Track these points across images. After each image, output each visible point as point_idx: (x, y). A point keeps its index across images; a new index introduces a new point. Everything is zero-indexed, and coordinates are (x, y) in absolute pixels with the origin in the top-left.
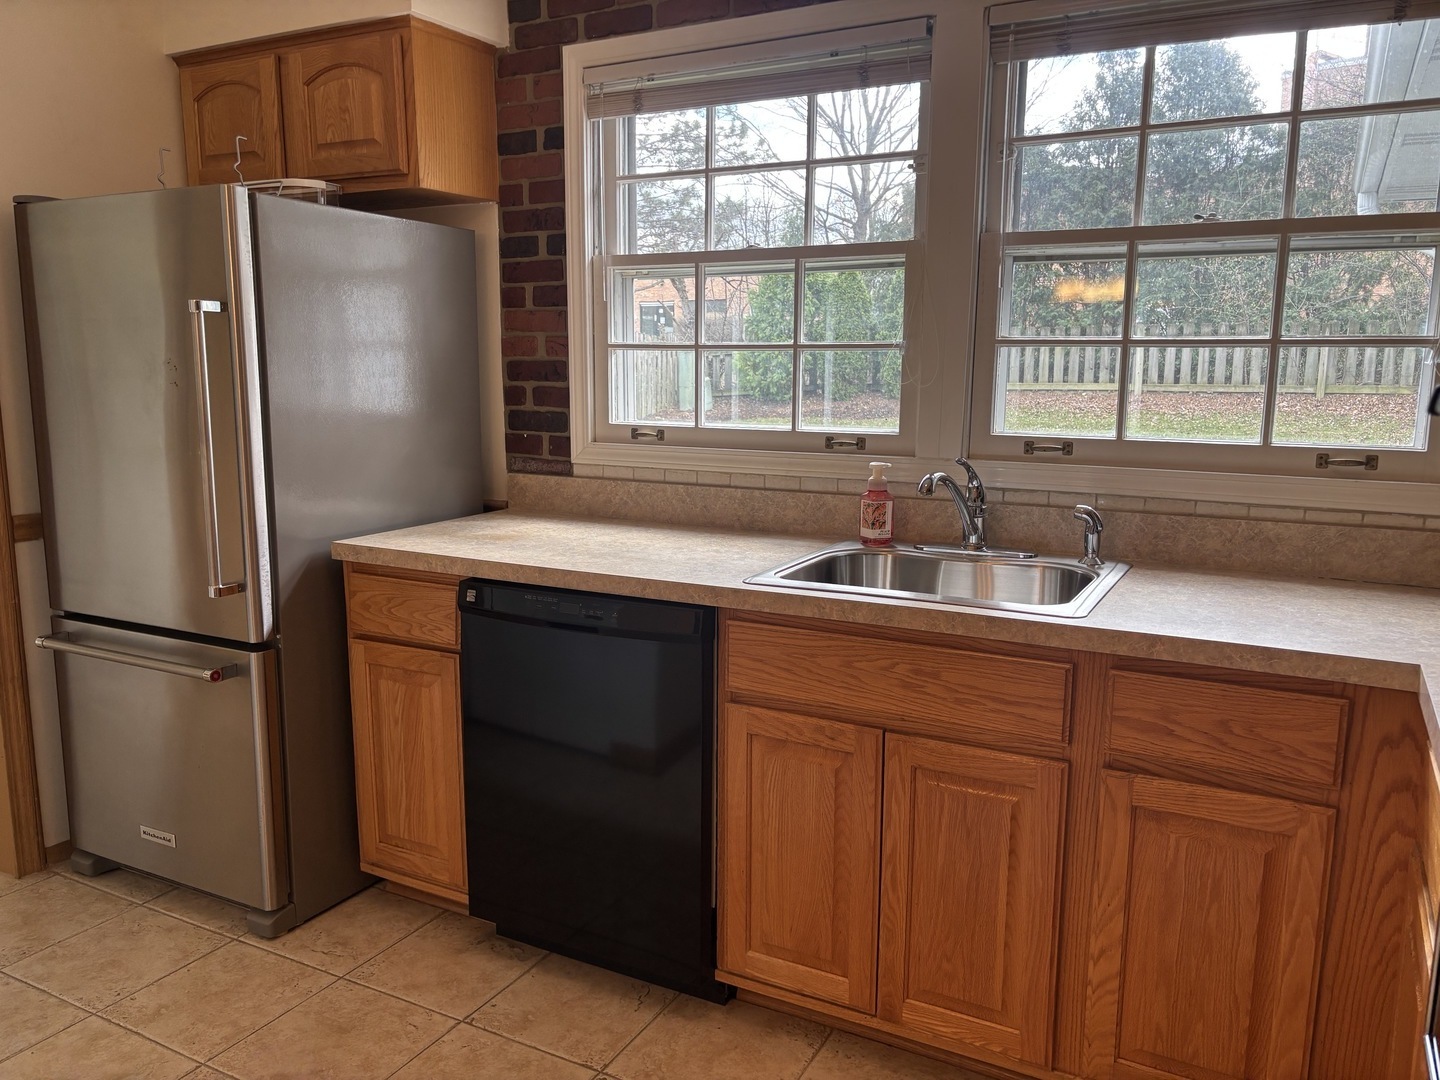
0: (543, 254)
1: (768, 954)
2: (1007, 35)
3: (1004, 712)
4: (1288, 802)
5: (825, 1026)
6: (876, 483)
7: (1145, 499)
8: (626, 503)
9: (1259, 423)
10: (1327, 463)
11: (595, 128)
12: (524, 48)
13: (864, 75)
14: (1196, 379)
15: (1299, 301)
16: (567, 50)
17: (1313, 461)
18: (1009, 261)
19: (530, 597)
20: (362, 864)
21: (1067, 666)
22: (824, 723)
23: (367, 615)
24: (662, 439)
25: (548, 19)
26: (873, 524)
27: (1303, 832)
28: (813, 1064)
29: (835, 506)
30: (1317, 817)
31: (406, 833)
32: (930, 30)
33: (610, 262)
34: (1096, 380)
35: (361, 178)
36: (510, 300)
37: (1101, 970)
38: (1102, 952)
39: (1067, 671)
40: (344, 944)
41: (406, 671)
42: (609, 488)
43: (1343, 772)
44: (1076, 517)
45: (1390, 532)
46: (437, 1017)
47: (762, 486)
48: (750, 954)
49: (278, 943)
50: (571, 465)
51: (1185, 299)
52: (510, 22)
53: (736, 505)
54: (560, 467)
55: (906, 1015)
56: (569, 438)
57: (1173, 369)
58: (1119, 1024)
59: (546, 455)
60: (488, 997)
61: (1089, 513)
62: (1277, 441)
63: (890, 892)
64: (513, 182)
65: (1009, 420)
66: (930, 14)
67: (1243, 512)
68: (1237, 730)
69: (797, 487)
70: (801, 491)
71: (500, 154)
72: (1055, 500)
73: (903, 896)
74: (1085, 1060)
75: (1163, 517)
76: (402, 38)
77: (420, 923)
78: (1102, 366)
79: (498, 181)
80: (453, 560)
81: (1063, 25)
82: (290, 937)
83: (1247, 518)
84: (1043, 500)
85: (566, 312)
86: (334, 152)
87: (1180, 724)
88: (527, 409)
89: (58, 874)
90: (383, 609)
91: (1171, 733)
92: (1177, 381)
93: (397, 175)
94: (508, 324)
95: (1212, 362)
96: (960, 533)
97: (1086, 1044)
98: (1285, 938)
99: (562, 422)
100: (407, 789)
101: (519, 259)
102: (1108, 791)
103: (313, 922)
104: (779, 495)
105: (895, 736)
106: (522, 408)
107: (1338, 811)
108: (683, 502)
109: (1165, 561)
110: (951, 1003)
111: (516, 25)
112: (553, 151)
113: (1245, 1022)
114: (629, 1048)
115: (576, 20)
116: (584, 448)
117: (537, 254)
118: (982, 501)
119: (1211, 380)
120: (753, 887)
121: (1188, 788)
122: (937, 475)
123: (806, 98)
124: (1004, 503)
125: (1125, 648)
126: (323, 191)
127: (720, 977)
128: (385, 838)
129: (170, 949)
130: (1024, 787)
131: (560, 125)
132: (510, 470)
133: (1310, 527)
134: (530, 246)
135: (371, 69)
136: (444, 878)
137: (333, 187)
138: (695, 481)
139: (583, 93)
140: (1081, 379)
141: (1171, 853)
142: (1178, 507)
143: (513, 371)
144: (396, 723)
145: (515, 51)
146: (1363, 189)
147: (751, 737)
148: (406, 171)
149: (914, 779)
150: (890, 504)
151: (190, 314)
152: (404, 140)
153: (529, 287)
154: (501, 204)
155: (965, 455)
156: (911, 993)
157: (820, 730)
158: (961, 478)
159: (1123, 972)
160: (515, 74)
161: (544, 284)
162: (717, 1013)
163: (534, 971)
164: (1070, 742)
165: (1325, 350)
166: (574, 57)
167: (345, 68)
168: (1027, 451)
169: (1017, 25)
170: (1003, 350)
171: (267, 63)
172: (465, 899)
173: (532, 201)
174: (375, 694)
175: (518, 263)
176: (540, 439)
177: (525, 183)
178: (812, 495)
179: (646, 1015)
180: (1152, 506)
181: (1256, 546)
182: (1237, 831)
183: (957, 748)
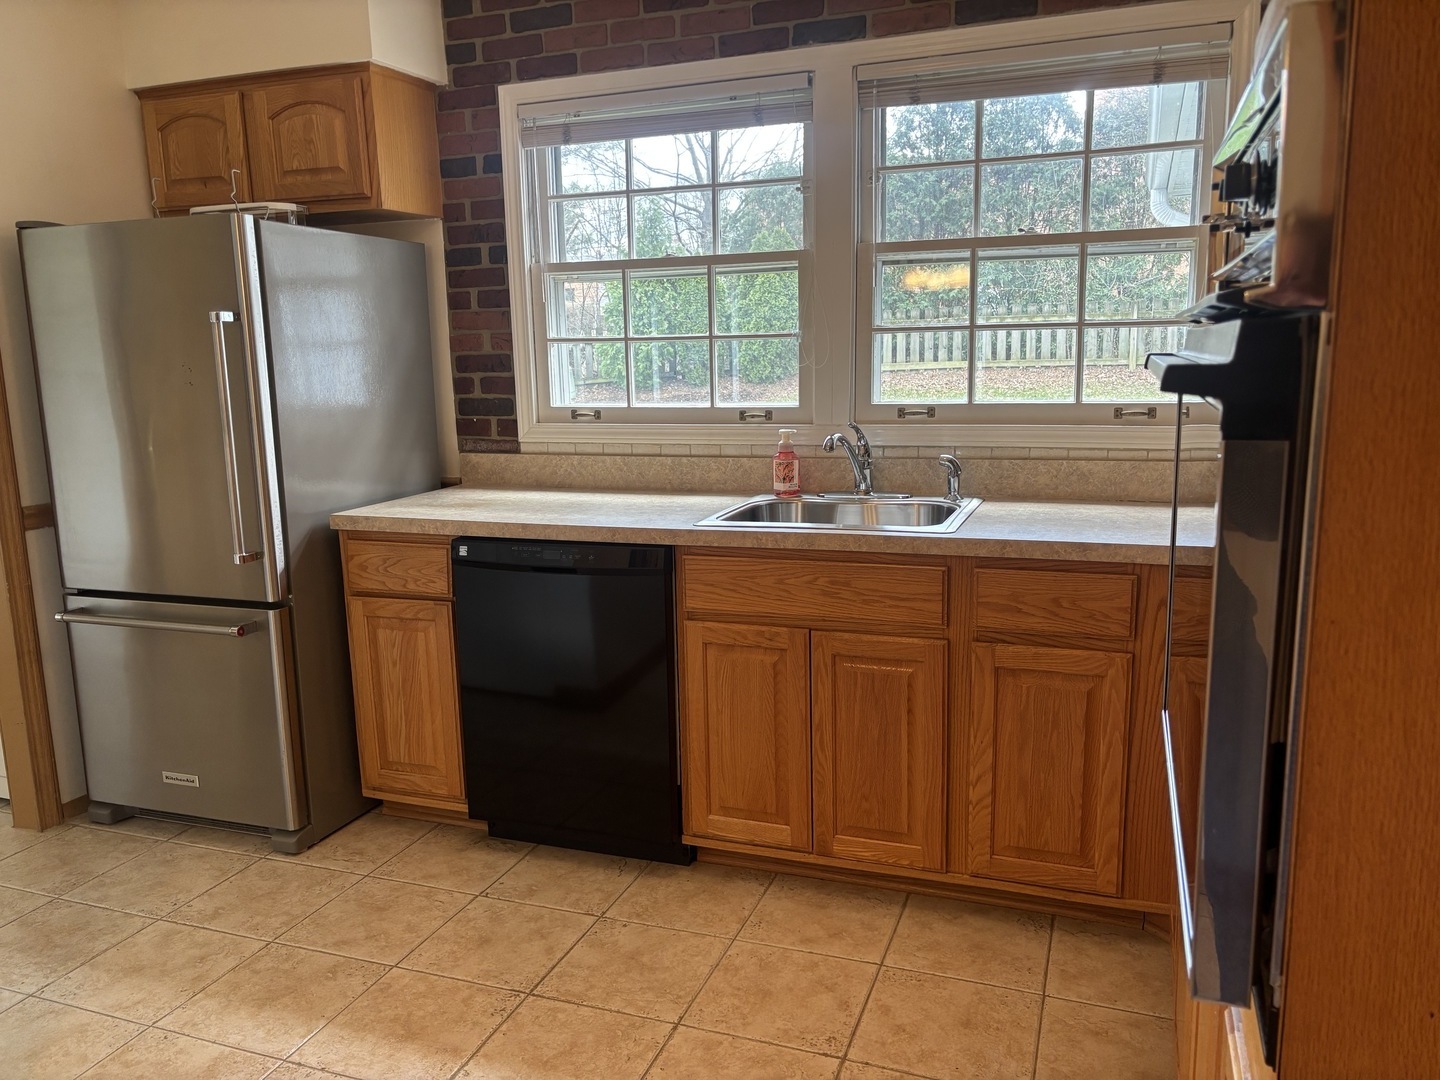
0: (485, 263)
1: (725, 815)
2: (872, 87)
3: (898, 607)
4: (1100, 652)
5: (770, 872)
6: (786, 446)
7: (992, 448)
8: (570, 474)
9: (1073, 389)
10: (1121, 415)
11: (529, 157)
12: (462, 86)
13: (759, 116)
14: (1025, 354)
15: (1111, 280)
16: (502, 90)
17: (1111, 413)
18: (879, 264)
19: (516, 548)
20: (364, 791)
21: (943, 569)
22: (764, 628)
23: (365, 575)
24: (599, 418)
25: (482, 63)
26: (784, 479)
27: (1112, 672)
28: (766, 896)
29: (751, 467)
30: (1120, 659)
31: (407, 757)
32: (810, 81)
33: (546, 269)
34: (936, 359)
35: (328, 200)
36: (456, 303)
37: (979, 792)
38: (979, 778)
39: (944, 572)
40: (361, 854)
41: (402, 619)
42: (554, 462)
43: (1135, 628)
44: (941, 464)
45: (1167, 464)
46: (456, 895)
47: (688, 453)
48: (711, 817)
49: (302, 857)
50: (518, 443)
51: (1012, 281)
52: (448, 64)
53: (667, 471)
54: (508, 446)
55: (836, 848)
56: (515, 421)
57: (1005, 346)
58: (993, 829)
59: (495, 436)
60: (495, 878)
61: (950, 461)
62: (1085, 400)
63: (819, 752)
64: (455, 202)
65: (886, 392)
66: (810, 69)
67: (1064, 453)
68: (1065, 605)
69: (718, 453)
70: (720, 456)
71: (443, 177)
72: (924, 453)
73: (829, 754)
74: (969, 860)
75: (1006, 461)
76: (362, 80)
77: (420, 834)
78: (940, 346)
79: (442, 200)
80: (444, 523)
81: (913, 82)
82: (311, 851)
83: (1067, 459)
84: (914, 453)
85: (509, 313)
86: (300, 178)
87: (1026, 604)
88: (476, 397)
89: (77, 826)
90: (380, 569)
91: (1019, 611)
92: (1008, 357)
93: (363, 198)
94: (455, 324)
95: (1039, 340)
96: (852, 483)
97: (970, 848)
98: (1103, 749)
99: (510, 407)
100: (406, 721)
101: (463, 268)
102: (977, 657)
103: (327, 840)
104: (704, 461)
105: (819, 633)
106: (471, 396)
107: (1134, 656)
108: (621, 470)
110: (869, 833)
111: (454, 66)
112: (492, 175)
113: (1079, 813)
114: (620, 900)
115: (509, 63)
116: (530, 428)
117: (480, 263)
118: (869, 456)
119: (1038, 356)
120: (711, 763)
121: (1033, 650)
122: (837, 436)
123: (709, 133)
124: (884, 458)
125: (984, 551)
126: (293, 212)
127: (687, 840)
128: (386, 764)
129: (208, 870)
130: (916, 661)
131: (497, 153)
132: (462, 450)
133: (1112, 463)
134: (474, 256)
135: (335, 107)
136: (443, 791)
137: (302, 208)
138: (630, 452)
139: (517, 126)
140: (922, 359)
141: (1024, 698)
142: (1017, 453)
143: (461, 364)
144: (395, 664)
145: (454, 88)
146: (1155, 186)
147: (705, 645)
148: (369, 195)
149: (834, 664)
150: (796, 462)
151: (211, 325)
152: (367, 169)
153: (474, 292)
154: (445, 220)
155: (852, 421)
156: (839, 829)
157: (761, 634)
158: (853, 440)
159: (994, 791)
160: (454, 108)
161: (487, 288)
162: (684, 872)
163: (527, 858)
164: (948, 626)
165: (1134, 330)
166: (509, 95)
167: (309, 106)
168: (900, 416)
169: (879, 80)
170: (878, 336)
171: (232, 99)
172: (464, 808)
173: (474, 217)
174: (374, 641)
175: (464, 271)
176: (488, 422)
177: (467, 203)
178: (731, 459)
179: (627, 879)
180: (997, 453)
181: (1074, 478)
182: (1067, 676)
183: (865, 637)
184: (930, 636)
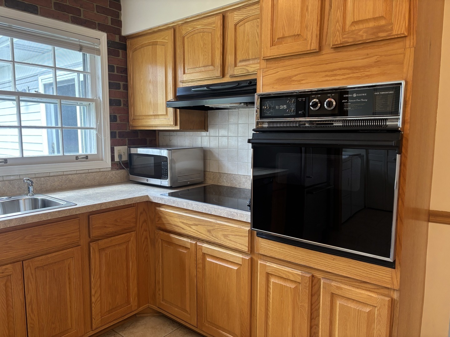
3: (63, 238)
10: (78, 158)
17: (75, 158)
27: (132, 239)
30: (134, 234)
37: (96, 297)
38: (95, 292)
43: (136, 223)
45: (95, 173)
58: (101, 308)
61: (29, 180)
62: (66, 154)
63: (31, 314)
67: (62, 173)
68: (118, 221)
72: (6, 179)
73: (36, 313)
74: (93, 325)
75: (42, 178)
83: (64, 175)
87: (107, 224)
91: (105, 227)
97: (93, 320)
98: (131, 265)
102: (93, 248)
105: (27, 261)
109: (45, 191)
121: (110, 239)
125: (95, 209)
133: (79, 175)
142: (45, 175)
181: (67, 181)
182: (119, 245)
183: (49, 256)
184: (74, 246)
